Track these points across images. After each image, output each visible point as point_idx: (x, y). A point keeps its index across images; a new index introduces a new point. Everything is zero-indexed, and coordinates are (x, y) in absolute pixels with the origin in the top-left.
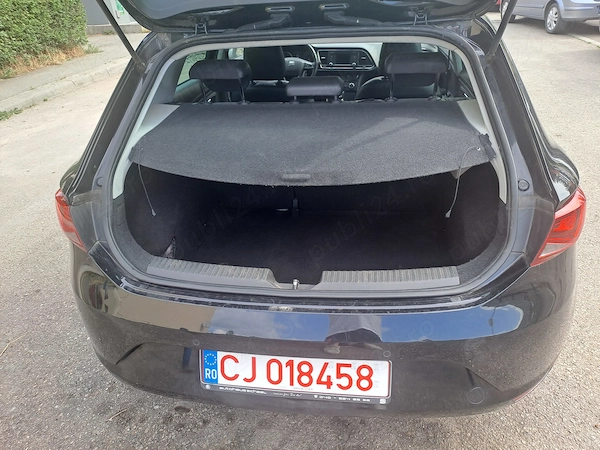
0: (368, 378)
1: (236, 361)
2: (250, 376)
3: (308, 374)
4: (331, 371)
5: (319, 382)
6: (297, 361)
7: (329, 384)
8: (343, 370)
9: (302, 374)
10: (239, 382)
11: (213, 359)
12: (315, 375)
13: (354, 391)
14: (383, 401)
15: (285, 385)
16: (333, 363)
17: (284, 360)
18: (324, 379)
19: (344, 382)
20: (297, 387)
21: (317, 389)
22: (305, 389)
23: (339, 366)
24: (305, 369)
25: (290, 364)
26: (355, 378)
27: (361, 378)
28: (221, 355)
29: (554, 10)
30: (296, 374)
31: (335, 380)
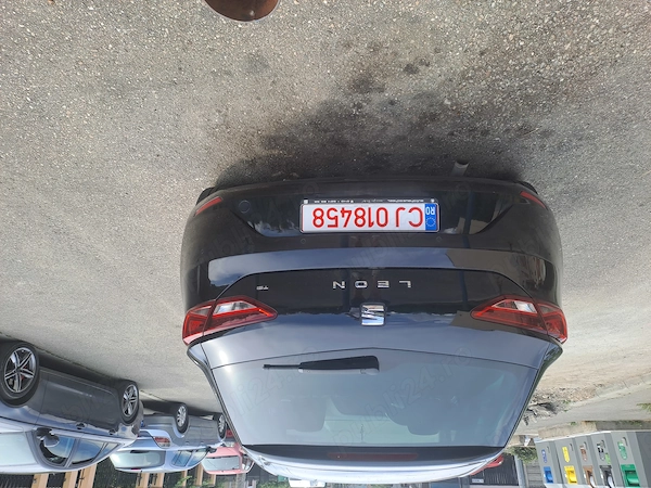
0: (316, 218)
1: (411, 223)
2: (400, 211)
3: (358, 217)
4: (342, 221)
5: (350, 212)
6: (366, 228)
7: (343, 211)
8: (333, 222)
9: (362, 217)
10: (408, 206)
11: (429, 222)
12: (353, 217)
13: (325, 207)
14: (306, 201)
15: (374, 207)
16: (341, 228)
17: (376, 228)
18: (346, 215)
19: (332, 214)
20: (365, 206)
21: (351, 207)
22: (359, 205)
23: (336, 225)
24: (360, 221)
25: (371, 224)
26: (325, 217)
27: (321, 218)
28: (422, 228)
29: (180, 425)
30: (366, 217)
31: (339, 214)
